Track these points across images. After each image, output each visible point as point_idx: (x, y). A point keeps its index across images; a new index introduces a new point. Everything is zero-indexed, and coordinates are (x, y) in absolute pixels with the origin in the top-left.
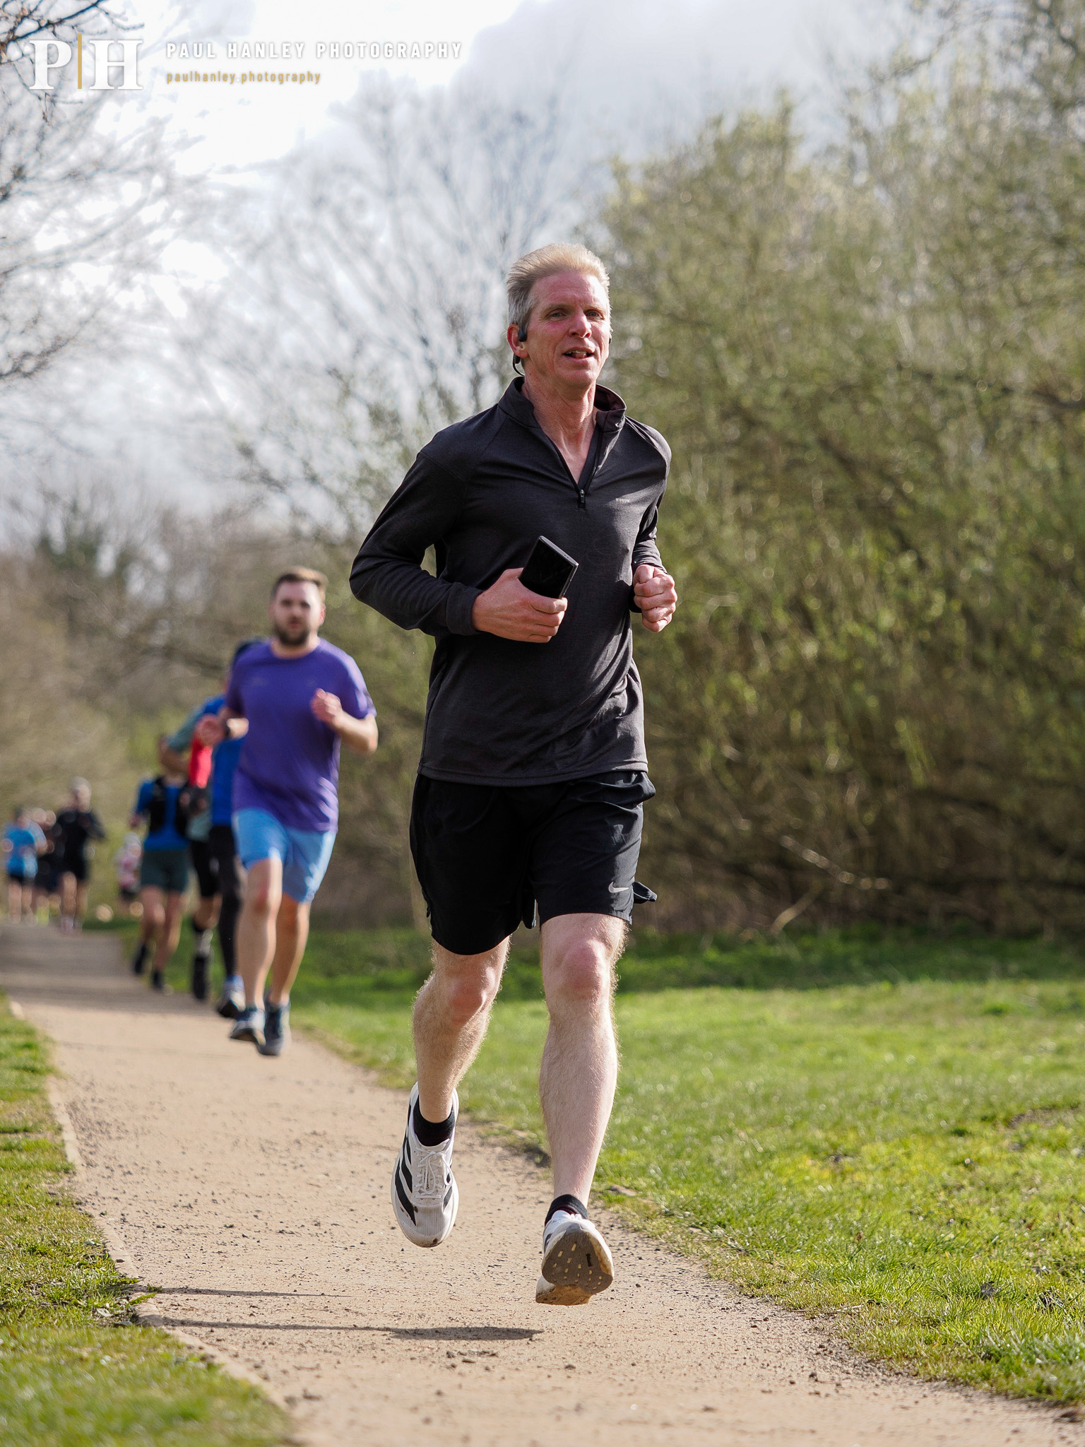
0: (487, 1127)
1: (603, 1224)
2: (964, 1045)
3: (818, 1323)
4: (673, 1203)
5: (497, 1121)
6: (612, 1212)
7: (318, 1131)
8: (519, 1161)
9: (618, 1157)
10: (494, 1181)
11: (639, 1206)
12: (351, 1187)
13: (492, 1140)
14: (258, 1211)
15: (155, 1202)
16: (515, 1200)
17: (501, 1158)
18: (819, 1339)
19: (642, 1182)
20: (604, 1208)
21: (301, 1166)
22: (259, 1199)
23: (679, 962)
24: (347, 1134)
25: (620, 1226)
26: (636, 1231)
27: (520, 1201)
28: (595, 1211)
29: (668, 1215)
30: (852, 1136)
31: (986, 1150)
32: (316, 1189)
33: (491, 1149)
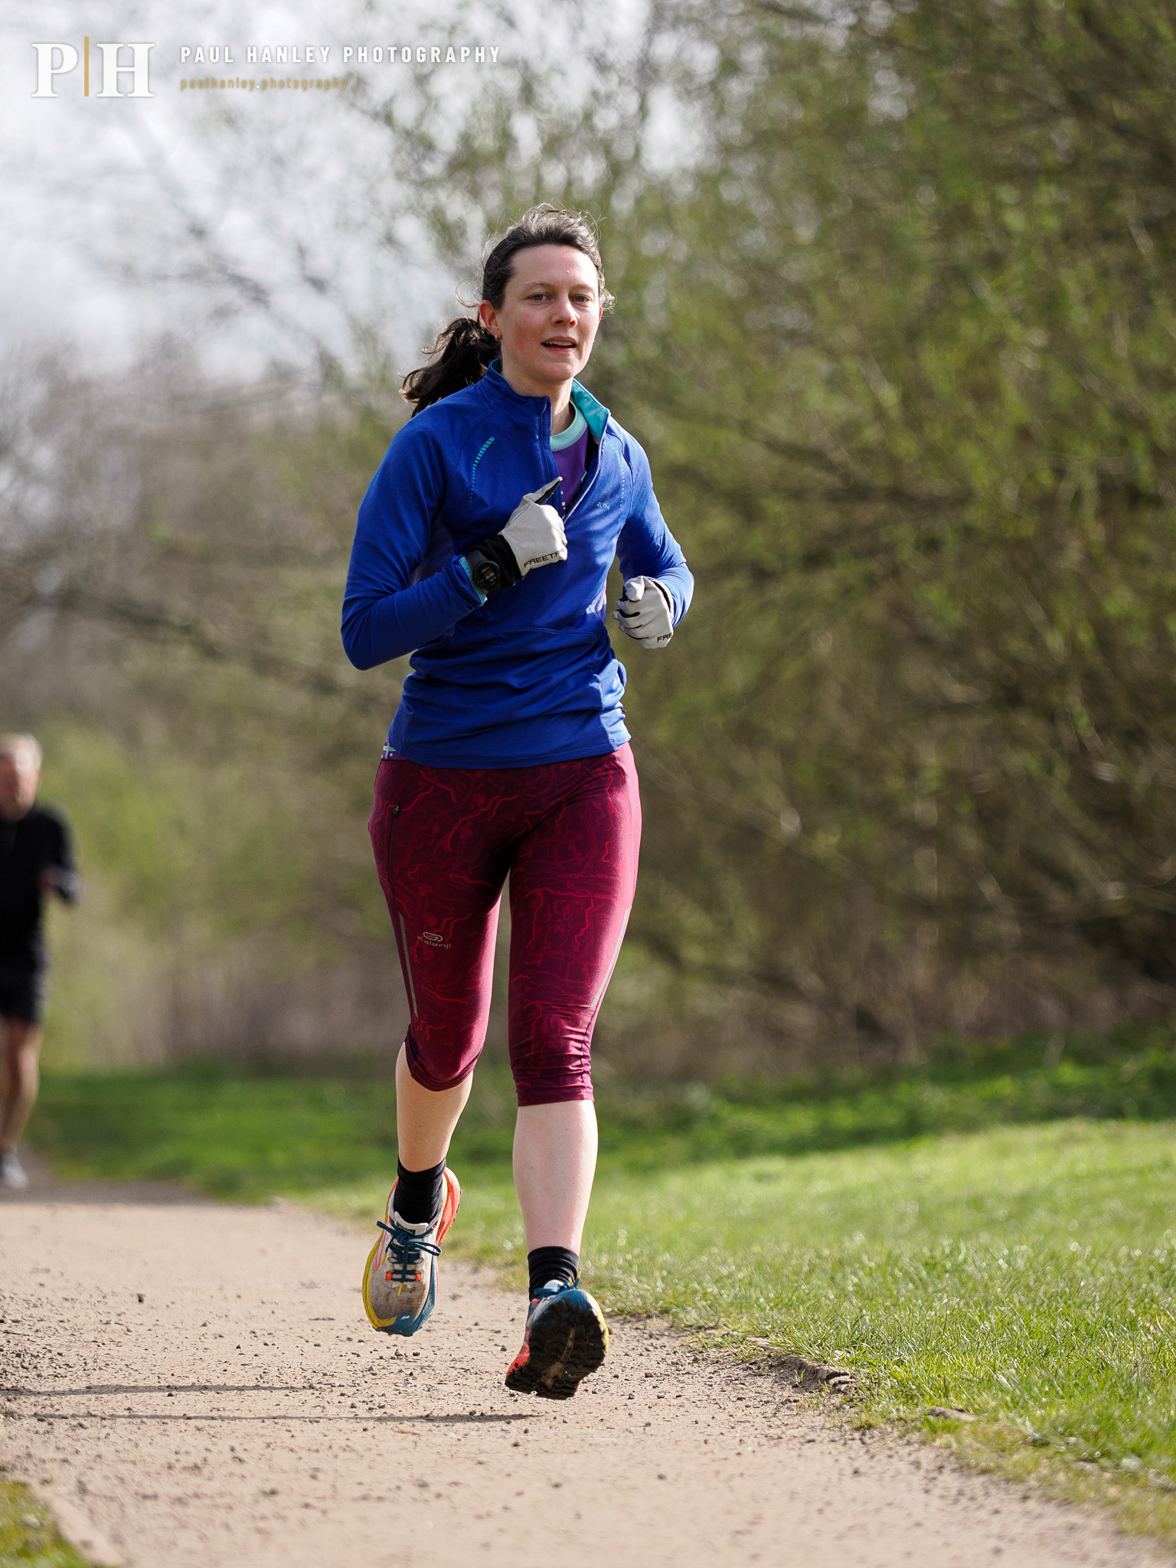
0: (701, 1334)
1: (924, 1465)
4: (1047, 1424)
5: (715, 1327)
6: (940, 1447)
7: (401, 1352)
8: (765, 1384)
9: (940, 1366)
10: (722, 1416)
11: (985, 1435)
12: (474, 1433)
13: (713, 1353)
14: (317, 1470)
15: (134, 1463)
16: (764, 1441)
17: (729, 1381)
19: (987, 1399)
20: (923, 1443)
21: (383, 1407)
22: (315, 1454)
23: (1005, 1086)
24: (453, 1356)
25: (956, 1466)
26: (984, 1472)
27: (772, 1443)
28: (908, 1449)
29: (1040, 1444)
32: (414, 1438)
33: (711, 1369)
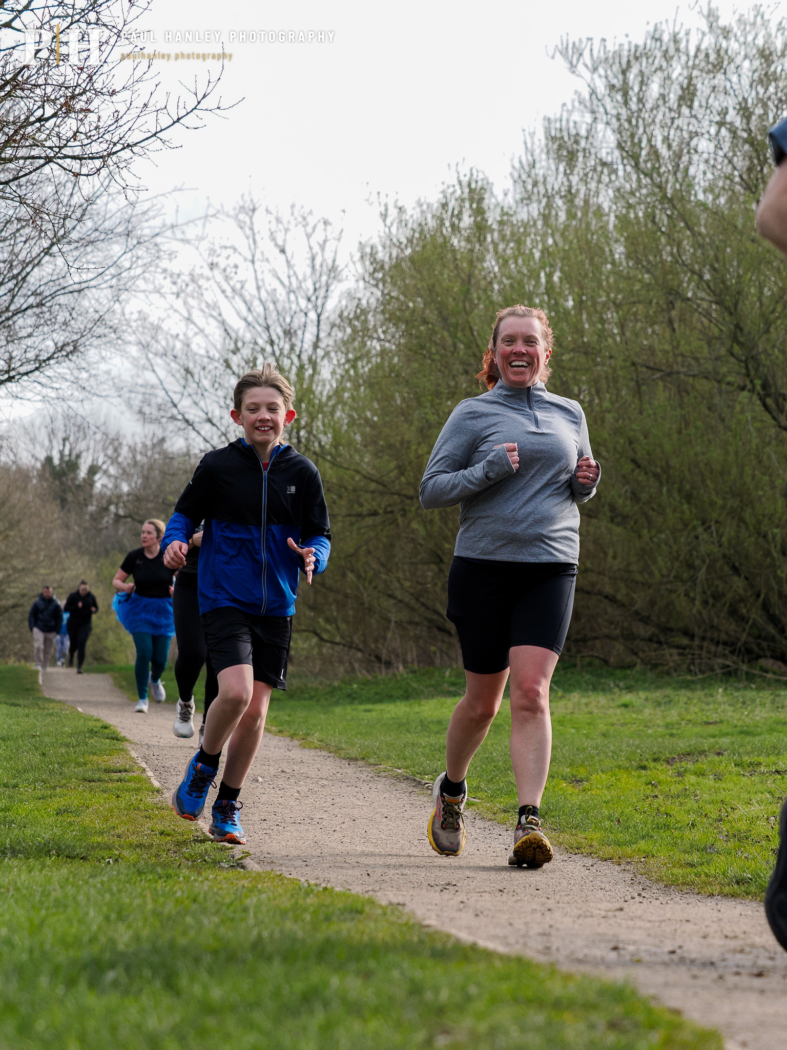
2: (613, 725)
3: (623, 867)
18: (628, 876)
26: (489, 820)
30: (582, 770)
31: (662, 777)
